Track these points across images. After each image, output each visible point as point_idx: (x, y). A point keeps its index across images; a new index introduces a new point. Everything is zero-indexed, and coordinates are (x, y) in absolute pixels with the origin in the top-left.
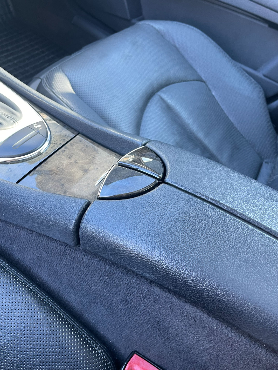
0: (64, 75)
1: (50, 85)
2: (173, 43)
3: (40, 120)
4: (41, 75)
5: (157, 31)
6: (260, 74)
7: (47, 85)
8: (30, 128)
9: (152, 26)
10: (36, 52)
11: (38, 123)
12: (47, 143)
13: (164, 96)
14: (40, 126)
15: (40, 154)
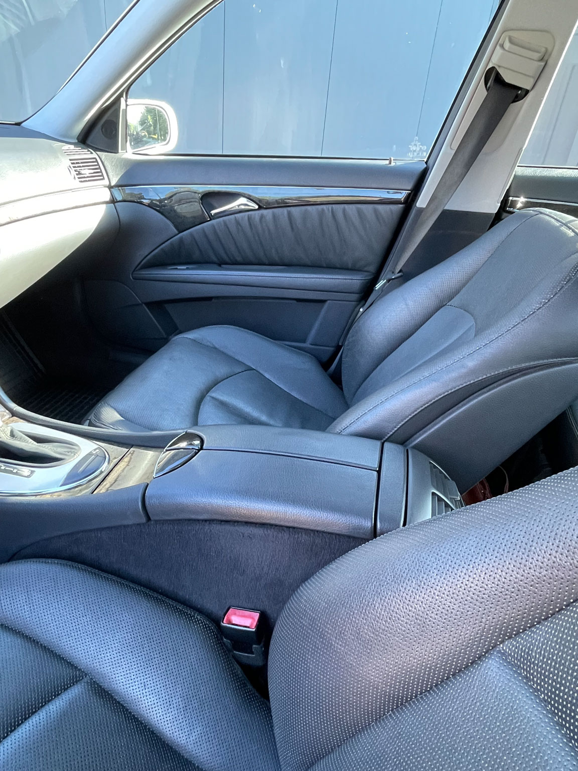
0: (111, 408)
1: (99, 420)
2: (212, 346)
3: (97, 446)
4: (89, 416)
5: (192, 340)
6: (307, 345)
7: (96, 420)
8: (90, 454)
9: (187, 338)
10: (78, 401)
11: (95, 450)
12: (106, 463)
13: (214, 395)
14: (97, 450)
15: (102, 472)
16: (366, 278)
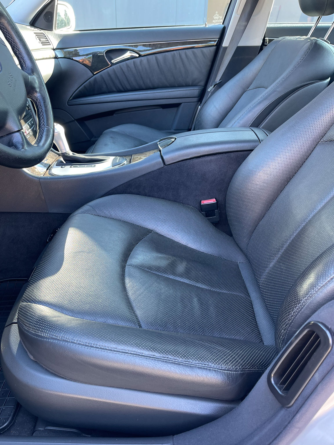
16: (201, 88)
